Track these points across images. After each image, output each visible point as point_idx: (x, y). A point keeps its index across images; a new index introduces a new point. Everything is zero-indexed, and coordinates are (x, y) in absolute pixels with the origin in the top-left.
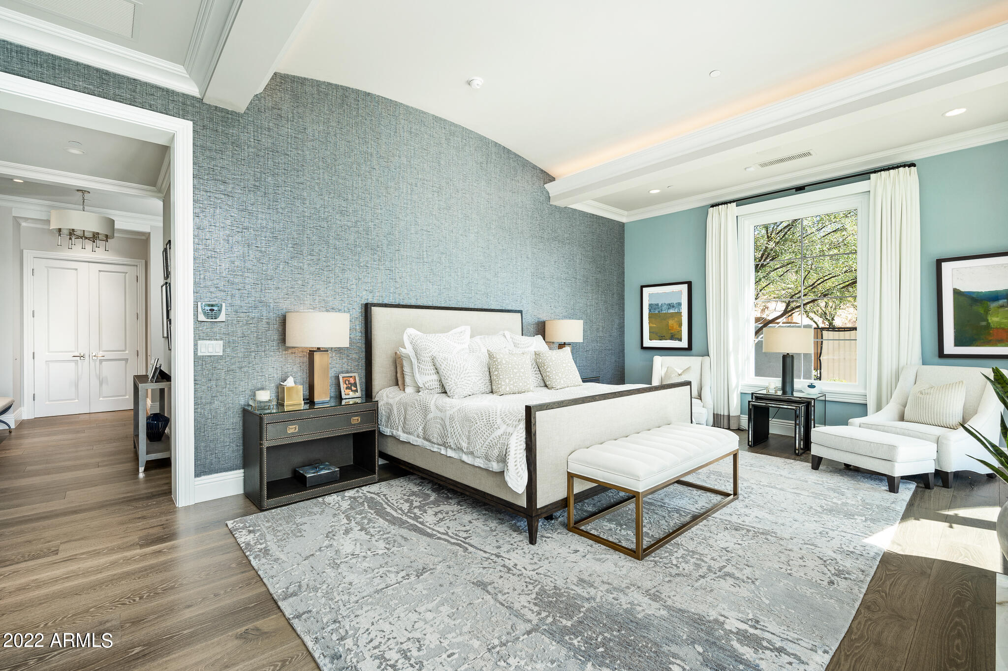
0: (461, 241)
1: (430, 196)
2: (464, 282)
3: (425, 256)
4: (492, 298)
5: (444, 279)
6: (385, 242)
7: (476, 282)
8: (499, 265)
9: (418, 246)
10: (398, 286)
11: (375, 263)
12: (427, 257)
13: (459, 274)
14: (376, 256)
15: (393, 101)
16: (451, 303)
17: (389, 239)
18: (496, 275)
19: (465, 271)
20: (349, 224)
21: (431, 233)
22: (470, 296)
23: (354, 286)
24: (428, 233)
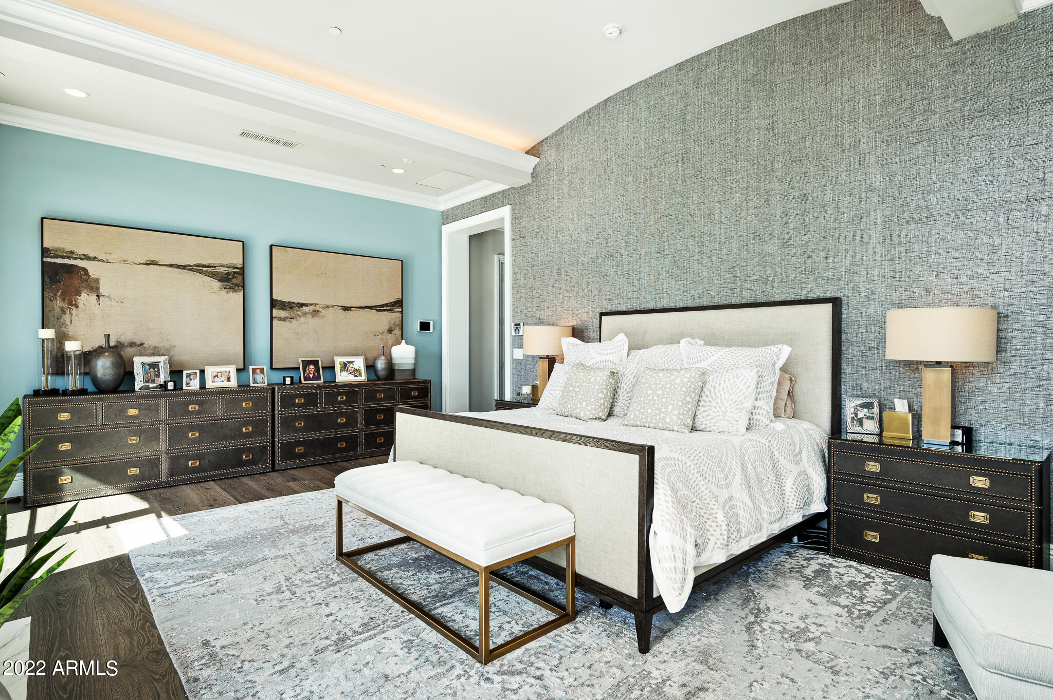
0: (718, 211)
1: (673, 169)
2: (722, 267)
3: (666, 247)
4: (776, 284)
5: (691, 270)
6: (623, 245)
7: (745, 264)
8: (793, 225)
9: (658, 238)
10: (635, 290)
11: (614, 270)
12: (669, 248)
13: (714, 258)
14: (614, 263)
15: (630, 87)
16: (701, 301)
17: (627, 240)
18: (785, 244)
19: (725, 252)
20: (592, 238)
21: (674, 216)
22: (734, 286)
23: (596, 298)
24: (670, 217)
